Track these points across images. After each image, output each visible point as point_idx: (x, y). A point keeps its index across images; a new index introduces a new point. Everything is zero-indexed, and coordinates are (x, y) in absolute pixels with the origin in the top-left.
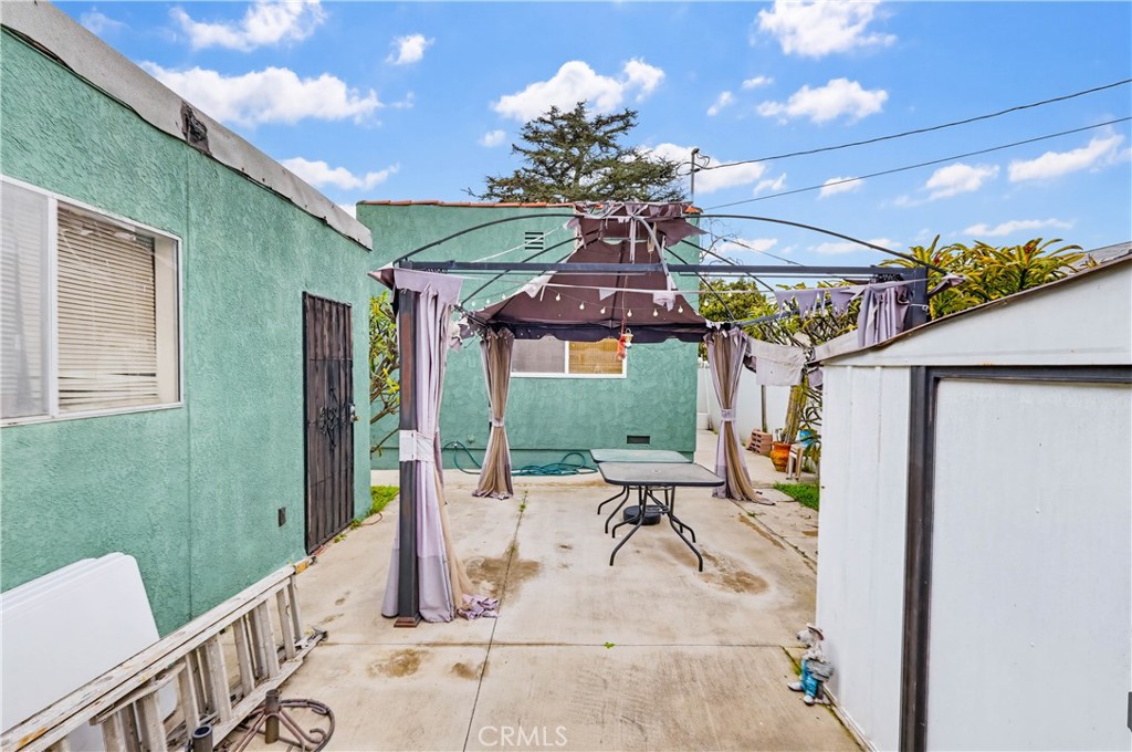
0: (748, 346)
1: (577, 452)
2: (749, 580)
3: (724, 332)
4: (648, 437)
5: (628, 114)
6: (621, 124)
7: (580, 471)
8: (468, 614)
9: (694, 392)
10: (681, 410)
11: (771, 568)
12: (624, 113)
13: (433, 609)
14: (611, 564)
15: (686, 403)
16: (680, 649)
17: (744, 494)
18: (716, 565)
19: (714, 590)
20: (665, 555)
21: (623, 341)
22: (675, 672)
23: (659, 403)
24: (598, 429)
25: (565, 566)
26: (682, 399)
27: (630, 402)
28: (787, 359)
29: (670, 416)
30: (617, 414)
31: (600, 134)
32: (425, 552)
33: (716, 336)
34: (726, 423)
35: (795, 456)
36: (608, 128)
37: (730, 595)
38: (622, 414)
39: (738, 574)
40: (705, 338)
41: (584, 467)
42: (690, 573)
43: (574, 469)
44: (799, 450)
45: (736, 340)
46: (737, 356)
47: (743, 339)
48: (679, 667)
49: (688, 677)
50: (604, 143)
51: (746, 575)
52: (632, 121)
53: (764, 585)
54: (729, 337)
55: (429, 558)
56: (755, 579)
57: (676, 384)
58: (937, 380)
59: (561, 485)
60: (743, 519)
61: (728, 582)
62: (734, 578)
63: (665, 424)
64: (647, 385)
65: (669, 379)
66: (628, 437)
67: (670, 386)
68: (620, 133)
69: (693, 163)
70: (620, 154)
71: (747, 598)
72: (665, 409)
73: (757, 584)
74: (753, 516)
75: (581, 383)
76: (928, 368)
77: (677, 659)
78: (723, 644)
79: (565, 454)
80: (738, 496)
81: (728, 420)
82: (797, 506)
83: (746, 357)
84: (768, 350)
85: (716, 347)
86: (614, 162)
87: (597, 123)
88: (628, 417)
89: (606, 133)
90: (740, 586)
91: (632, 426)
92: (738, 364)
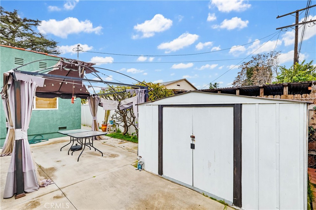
0: (100, 100)
1: (40, 135)
2: (114, 155)
3: (93, 97)
4: (66, 127)
5: (38, 21)
6: (34, 23)
7: (42, 141)
8: (44, 185)
9: (80, 113)
10: (76, 118)
11: (117, 152)
12: (37, 20)
13: (30, 188)
14: (78, 161)
15: (78, 116)
16: (111, 171)
17: (100, 138)
18: (105, 154)
19: (108, 159)
20: (90, 155)
21: (73, 98)
22: (113, 176)
23: (69, 117)
24: (48, 127)
25: (64, 166)
26: (77, 115)
27: (59, 117)
28: (113, 103)
29: (73, 120)
30: (55, 121)
31: (24, 23)
32: (27, 170)
33: (91, 98)
34: (94, 120)
35: (109, 127)
36: (28, 23)
37: (113, 159)
38: (57, 121)
39: (111, 154)
40: (88, 98)
41: (43, 140)
42: (100, 157)
43: (39, 141)
44: (110, 126)
45: (97, 98)
46: (97, 103)
47: (99, 98)
48: (113, 174)
49: (117, 175)
50: (26, 27)
51: (113, 154)
52: (39, 24)
53: (118, 155)
54: (94, 98)
55: (28, 171)
56: (115, 154)
57: (75, 111)
58: (163, 107)
59: (37, 146)
60: (103, 144)
61: (110, 156)
62: (111, 155)
63: (71, 123)
64: (65, 111)
65: (72, 109)
66: (59, 128)
67: (73, 111)
68: (33, 26)
69: (78, 48)
70: (34, 33)
71: (116, 158)
72: (71, 118)
73: (116, 155)
74: (105, 142)
75: (40, 112)
76: (162, 105)
77: (112, 173)
78: (119, 168)
79: (35, 136)
80: (98, 139)
81: (95, 119)
82: (113, 139)
83: (99, 103)
84: (107, 101)
85: (91, 101)
86: (30, 35)
87: (24, 20)
88: (59, 121)
89: (27, 24)
90: (114, 157)
91: (60, 124)
92: (97, 105)
